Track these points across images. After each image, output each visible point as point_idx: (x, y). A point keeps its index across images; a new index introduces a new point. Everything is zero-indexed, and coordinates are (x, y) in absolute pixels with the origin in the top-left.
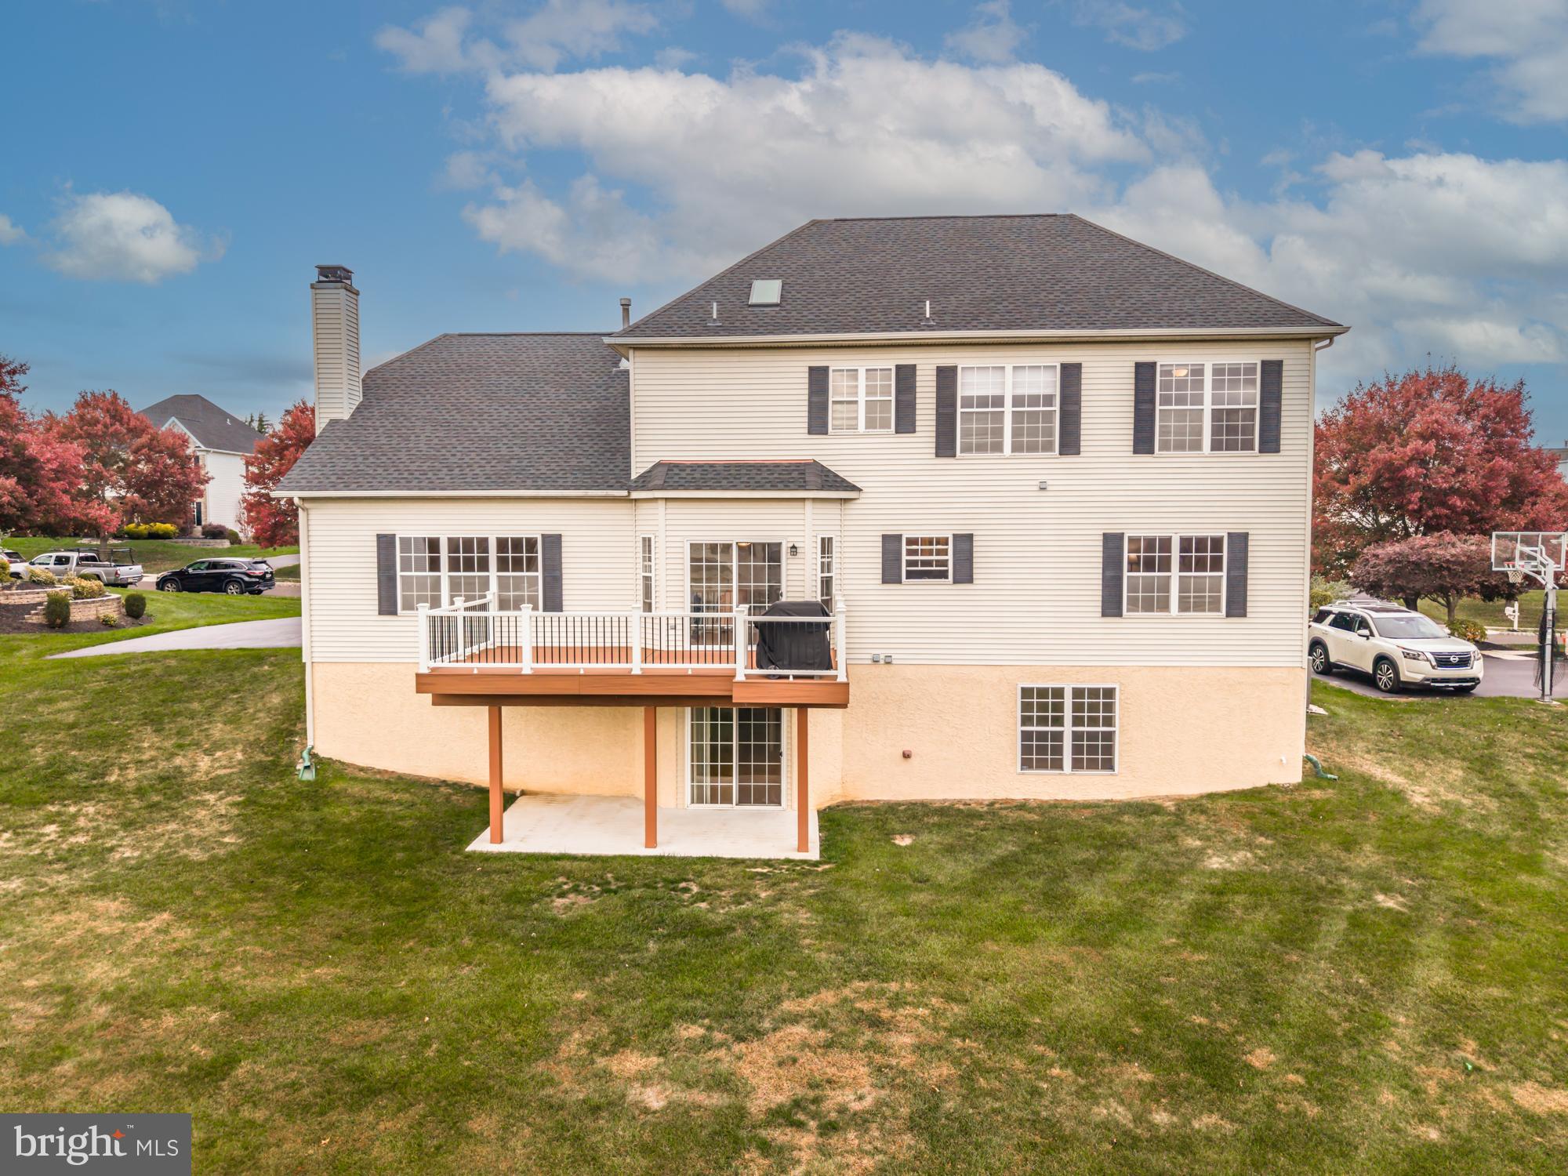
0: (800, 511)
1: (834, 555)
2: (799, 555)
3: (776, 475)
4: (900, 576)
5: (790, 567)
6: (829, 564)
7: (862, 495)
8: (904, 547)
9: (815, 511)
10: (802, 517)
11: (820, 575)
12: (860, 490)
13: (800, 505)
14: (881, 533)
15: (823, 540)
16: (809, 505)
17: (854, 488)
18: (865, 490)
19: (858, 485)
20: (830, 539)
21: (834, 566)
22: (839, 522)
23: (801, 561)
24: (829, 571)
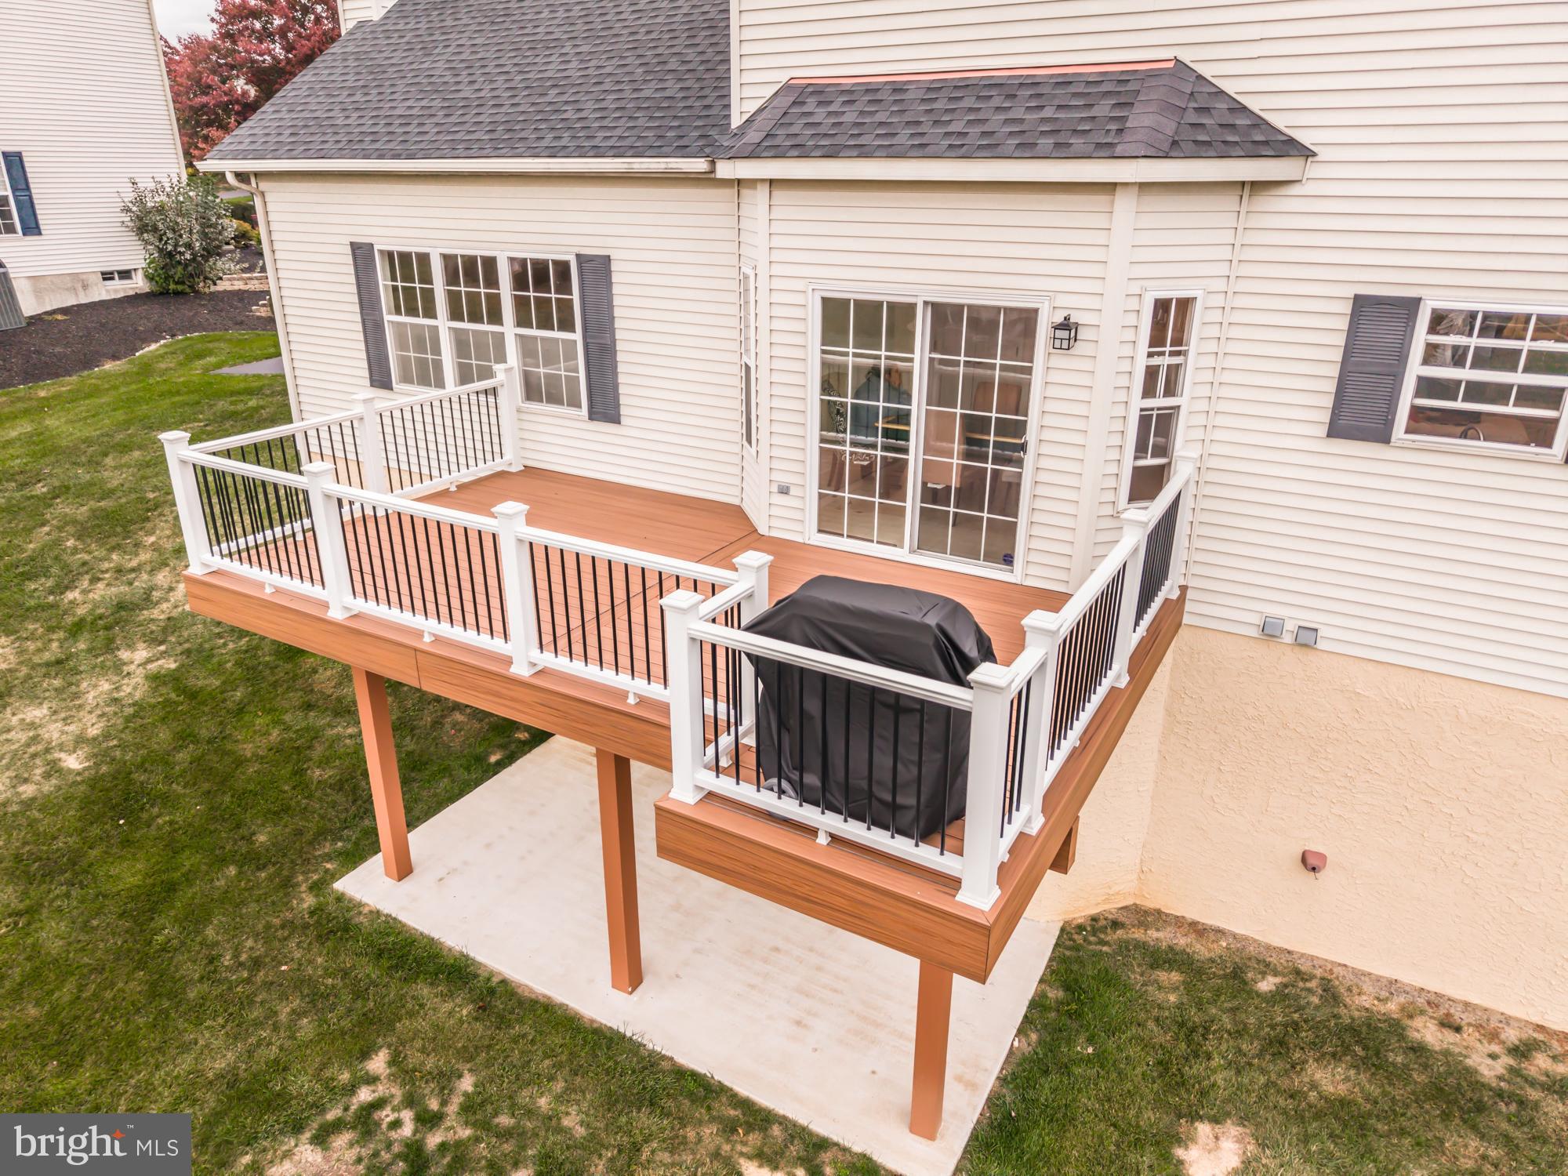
0: (1101, 221)
1: (1194, 345)
2: (1079, 348)
3: (1048, 113)
4: (1389, 424)
5: (1054, 377)
6: (1174, 371)
7: (1313, 170)
8: (1421, 336)
9: (1146, 221)
10: (1100, 238)
11: (1138, 403)
12: (1307, 153)
13: (1100, 200)
14: (1350, 292)
15: (1162, 306)
16: (1124, 203)
17: (1289, 147)
18: (1323, 154)
19: (1304, 137)
20: (1185, 305)
21: (1189, 379)
22: (1225, 253)
23: (1086, 365)
24: (1170, 391)
